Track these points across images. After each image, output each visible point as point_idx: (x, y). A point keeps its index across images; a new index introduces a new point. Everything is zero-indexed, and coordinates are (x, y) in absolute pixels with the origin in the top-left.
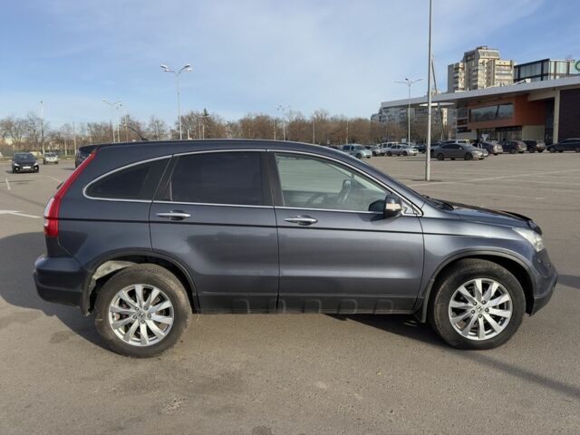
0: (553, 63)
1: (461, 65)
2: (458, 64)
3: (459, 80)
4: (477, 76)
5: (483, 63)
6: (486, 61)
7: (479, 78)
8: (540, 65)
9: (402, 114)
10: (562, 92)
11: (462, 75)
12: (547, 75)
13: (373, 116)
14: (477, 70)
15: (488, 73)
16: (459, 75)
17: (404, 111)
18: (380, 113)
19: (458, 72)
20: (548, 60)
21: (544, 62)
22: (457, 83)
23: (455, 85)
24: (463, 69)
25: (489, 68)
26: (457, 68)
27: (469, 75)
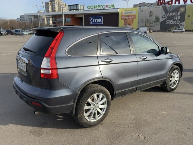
0: (80, 6)
1: (49, 3)
2: (48, 2)
3: (49, 8)
4: (55, 7)
5: (57, 3)
6: (58, 2)
7: (56, 8)
8: (76, 6)
9: (30, 19)
10: (84, 15)
11: (50, 6)
12: (78, 9)
13: (17, 19)
14: (55, 5)
15: (59, 7)
16: (49, 6)
17: (30, 18)
18: (20, 18)
19: (48, 5)
20: (78, 4)
21: (77, 5)
22: (49, 9)
23: (48, 10)
24: (50, 4)
25: (59, 5)
26: (48, 4)
27: (53, 6)
